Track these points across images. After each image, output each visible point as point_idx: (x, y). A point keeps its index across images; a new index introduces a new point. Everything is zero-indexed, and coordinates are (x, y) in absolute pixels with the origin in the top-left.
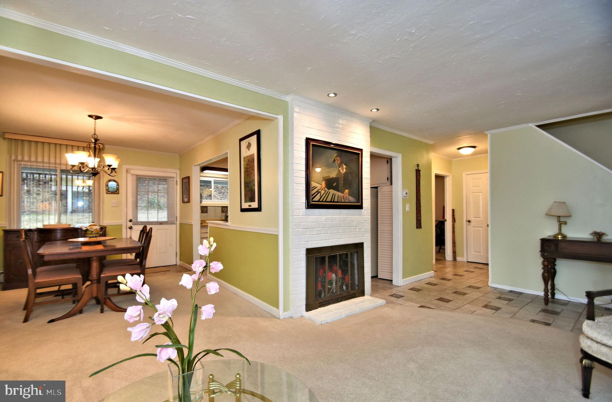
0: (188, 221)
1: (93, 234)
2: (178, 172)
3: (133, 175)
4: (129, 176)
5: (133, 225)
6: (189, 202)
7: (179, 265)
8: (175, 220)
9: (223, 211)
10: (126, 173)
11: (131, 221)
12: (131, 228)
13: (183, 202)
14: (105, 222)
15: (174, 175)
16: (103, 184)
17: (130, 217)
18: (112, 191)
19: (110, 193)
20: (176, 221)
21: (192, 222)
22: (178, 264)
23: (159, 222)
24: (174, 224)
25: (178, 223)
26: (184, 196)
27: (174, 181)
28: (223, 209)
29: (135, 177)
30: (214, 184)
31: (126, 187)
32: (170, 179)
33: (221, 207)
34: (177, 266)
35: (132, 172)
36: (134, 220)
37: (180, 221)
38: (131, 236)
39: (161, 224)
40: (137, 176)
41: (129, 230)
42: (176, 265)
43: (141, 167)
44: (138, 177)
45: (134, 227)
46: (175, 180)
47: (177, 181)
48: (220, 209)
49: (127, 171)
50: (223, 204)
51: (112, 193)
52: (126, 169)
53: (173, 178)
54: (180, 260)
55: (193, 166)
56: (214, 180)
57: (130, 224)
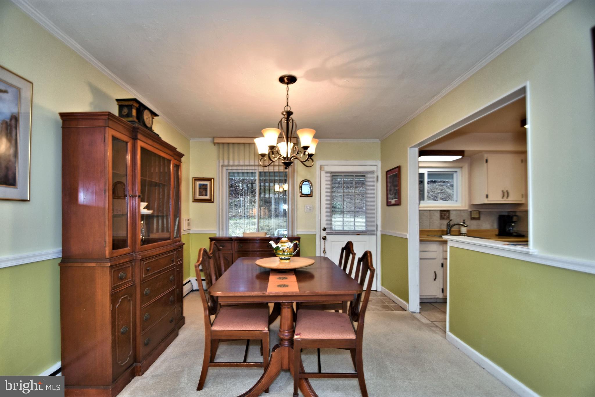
0: (400, 233)
1: (285, 255)
2: (379, 164)
3: (327, 172)
4: (323, 173)
5: (327, 234)
6: (398, 204)
7: (381, 292)
8: (376, 229)
9: (442, 218)
10: (320, 170)
11: (324, 230)
12: (325, 238)
13: (389, 204)
14: (299, 230)
15: (374, 168)
16: (297, 186)
17: (324, 226)
18: (306, 194)
19: (304, 195)
20: (376, 231)
21: (406, 235)
22: (379, 290)
23: (356, 232)
24: (374, 235)
25: (379, 233)
26: (389, 196)
27: (374, 177)
28: (443, 214)
29: (329, 175)
30: (428, 178)
31: (320, 188)
32: (369, 175)
33: (439, 212)
34: (378, 293)
35: (327, 168)
36: (328, 229)
37: (381, 231)
38: (324, 249)
39: (359, 234)
40: (331, 173)
41: (322, 241)
42: (377, 290)
43: (336, 162)
44: (333, 174)
45: (328, 237)
46: (375, 175)
47: (377, 177)
48: (438, 215)
49: (321, 168)
50: (441, 207)
51: (305, 196)
52: (320, 166)
53: (372, 172)
54: (382, 285)
55: (408, 149)
56: (428, 172)
57: (324, 234)
